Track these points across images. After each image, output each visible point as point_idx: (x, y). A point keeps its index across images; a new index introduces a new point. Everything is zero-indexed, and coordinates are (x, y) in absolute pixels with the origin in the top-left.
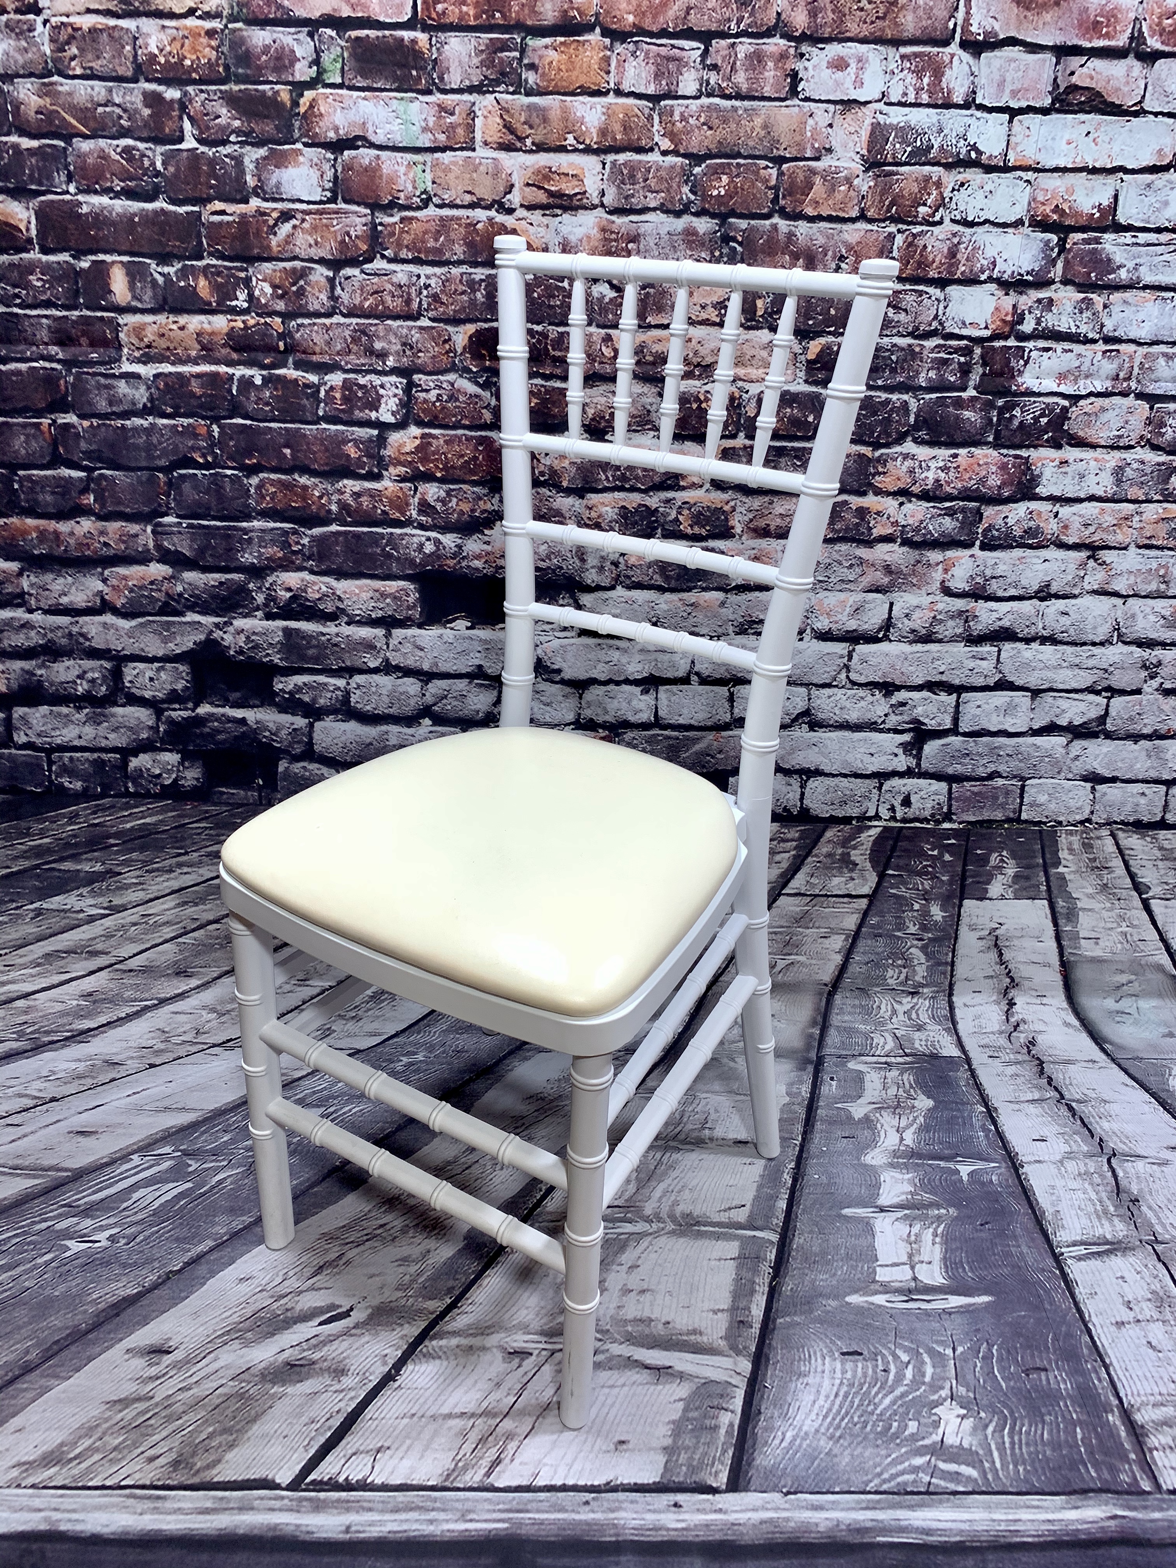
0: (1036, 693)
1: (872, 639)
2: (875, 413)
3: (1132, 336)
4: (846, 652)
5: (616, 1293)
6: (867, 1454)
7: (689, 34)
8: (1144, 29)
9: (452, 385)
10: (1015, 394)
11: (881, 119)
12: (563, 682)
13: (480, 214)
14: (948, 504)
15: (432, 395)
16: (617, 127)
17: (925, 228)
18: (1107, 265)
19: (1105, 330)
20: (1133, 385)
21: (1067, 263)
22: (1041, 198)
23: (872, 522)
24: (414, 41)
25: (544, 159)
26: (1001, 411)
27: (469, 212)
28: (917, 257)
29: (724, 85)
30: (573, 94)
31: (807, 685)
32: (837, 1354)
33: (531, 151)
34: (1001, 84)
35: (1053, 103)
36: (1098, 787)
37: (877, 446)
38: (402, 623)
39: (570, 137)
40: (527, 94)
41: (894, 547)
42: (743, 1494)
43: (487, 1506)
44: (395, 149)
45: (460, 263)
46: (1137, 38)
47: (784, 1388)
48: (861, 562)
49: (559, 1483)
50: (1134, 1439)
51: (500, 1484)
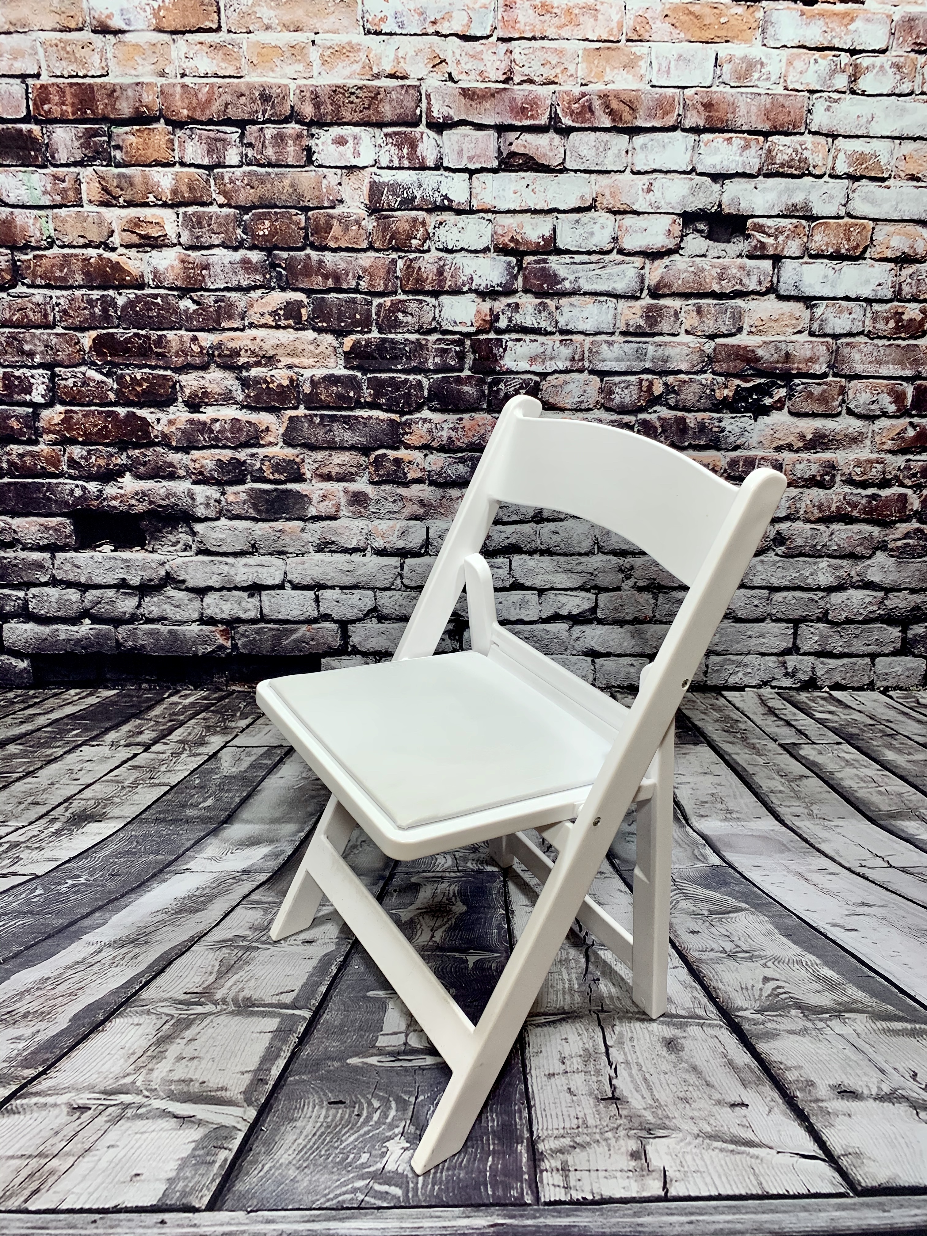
0: (541, 592)
1: (416, 554)
2: (398, 390)
3: (580, 328)
4: (398, 564)
5: (172, 1060)
6: (322, 1180)
7: (228, 122)
8: (559, 112)
9: (84, 374)
10: (499, 373)
11: (376, 178)
12: (187, 589)
13: (92, 252)
14: (460, 455)
15: (70, 382)
16: (184, 188)
17: (418, 255)
18: (555, 279)
19: (559, 325)
20: (587, 364)
21: (525, 278)
22: (500, 232)
23: (406, 470)
24: (30, 131)
25: (133, 212)
26: (490, 385)
27: (84, 251)
28: (415, 275)
29: (259, 157)
30: (149, 165)
31: (373, 589)
32: (325, 1103)
33: (123, 207)
34: (460, 153)
35: (500, 165)
36: (597, 660)
37: (402, 413)
38: (63, 548)
39: (151, 196)
40: (117, 166)
41: (425, 486)
42: (216, 1213)
43: (18, 1224)
44: (24, 207)
45: (80, 287)
46: (554, 118)
47: (275, 1131)
48: (402, 498)
49: (78, 1207)
50: (531, 1163)
51: (31, 1208)
